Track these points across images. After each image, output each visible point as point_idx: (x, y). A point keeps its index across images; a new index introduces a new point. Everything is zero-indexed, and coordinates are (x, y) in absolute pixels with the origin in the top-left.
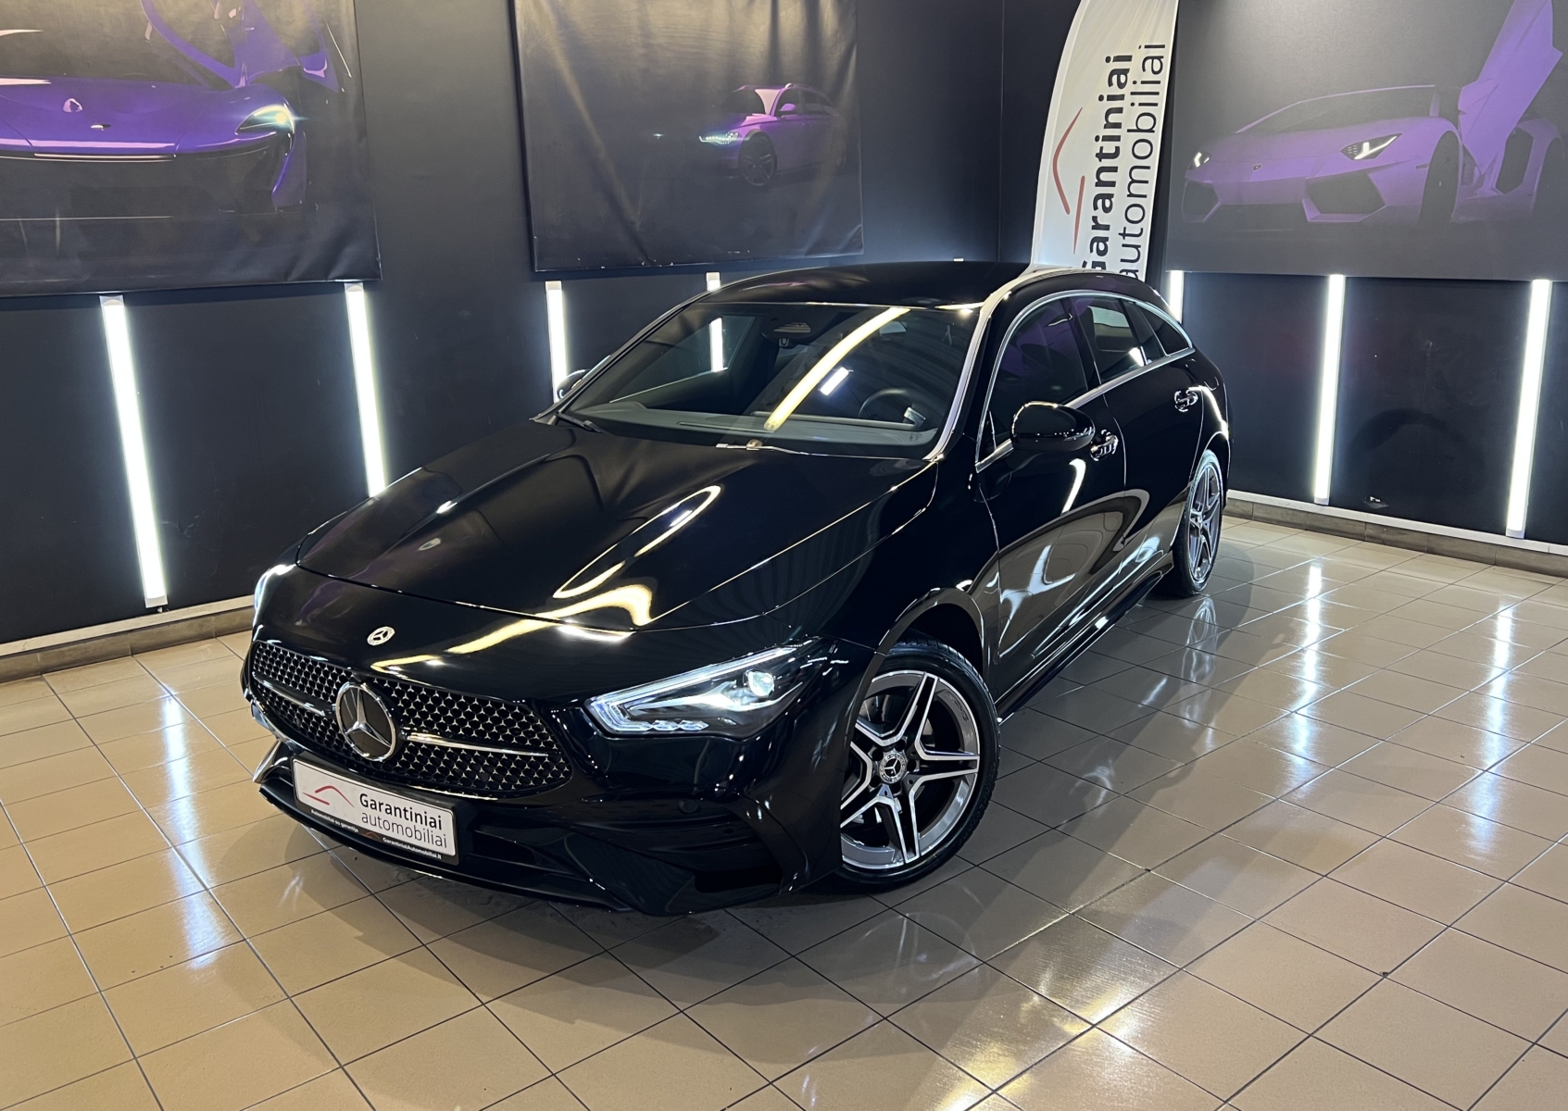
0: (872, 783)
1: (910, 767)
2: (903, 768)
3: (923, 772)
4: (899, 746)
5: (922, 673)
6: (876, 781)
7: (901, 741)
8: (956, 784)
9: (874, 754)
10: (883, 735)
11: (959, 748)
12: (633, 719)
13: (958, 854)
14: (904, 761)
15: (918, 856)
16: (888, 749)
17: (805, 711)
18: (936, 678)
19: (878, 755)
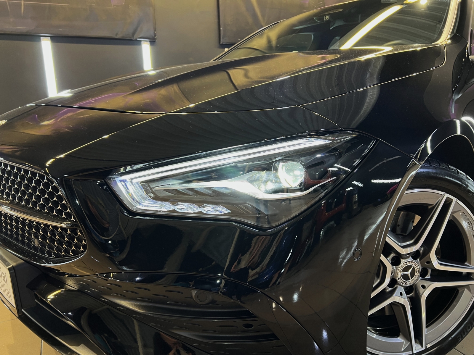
0: (389, 285)
1: (423, 274)
2: (417, 274)
3: (434, 279)
4: (415, 255)
5: (442, 193)
6: (393, 282)
7: (418, 251)
8: (460, 291)
9: (393, 259)
10: (403, 244)
11: (465, 261)
12: (157, 198)
13: (455, 348)
14: (418, 268)
15: (424, 348)
16: (406, 256)
17: (332, 223)
18: (454, 199)
19: (396, 262)
